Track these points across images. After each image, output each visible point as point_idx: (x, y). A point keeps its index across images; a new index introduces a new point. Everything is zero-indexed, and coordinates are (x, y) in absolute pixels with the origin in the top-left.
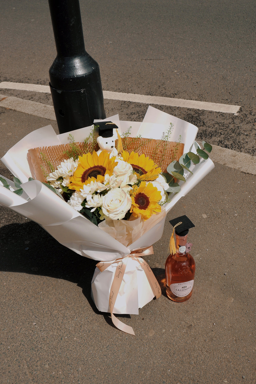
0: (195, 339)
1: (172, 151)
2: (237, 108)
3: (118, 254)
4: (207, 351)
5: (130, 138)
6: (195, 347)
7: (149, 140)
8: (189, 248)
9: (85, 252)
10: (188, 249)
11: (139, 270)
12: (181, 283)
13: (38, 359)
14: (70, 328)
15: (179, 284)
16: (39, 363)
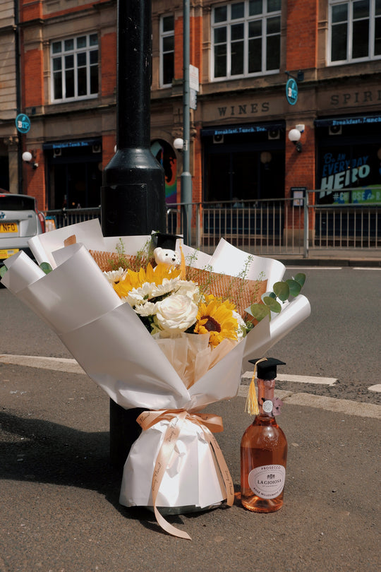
0: (292, 547)
1: (250, 291)
2: (334, 380)
3: (172, 397)
4: (313, 559)
5: (195, 269)
6: (292, 554)
7: (221, 276)
8: (277, 408)
9: (123, 392)
10: (275, 411)
11: (201, 440)
12: (266, 466)
13: (24, 557)
14: (83, 531)
15: (263, 467)
16: (26, 562)
